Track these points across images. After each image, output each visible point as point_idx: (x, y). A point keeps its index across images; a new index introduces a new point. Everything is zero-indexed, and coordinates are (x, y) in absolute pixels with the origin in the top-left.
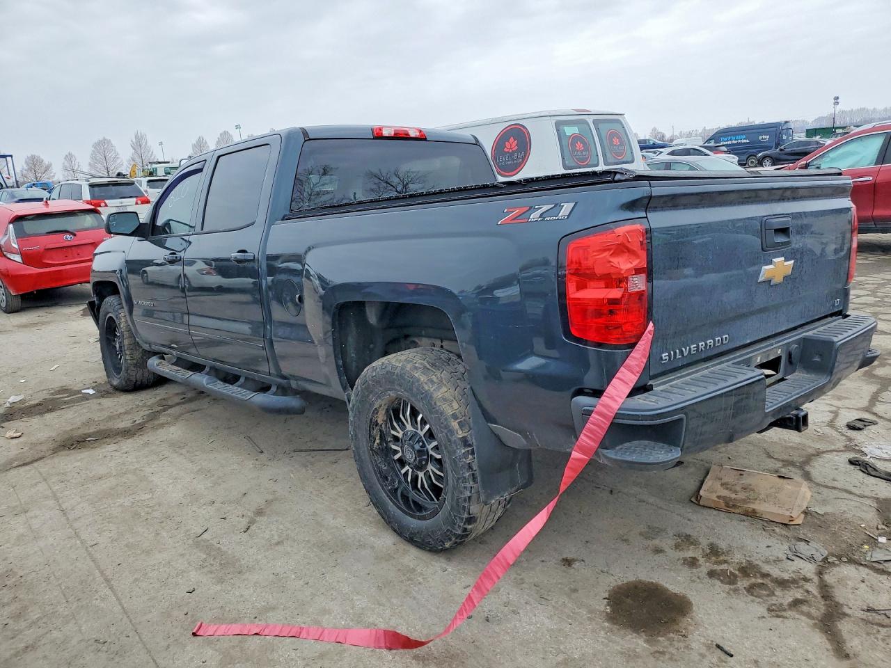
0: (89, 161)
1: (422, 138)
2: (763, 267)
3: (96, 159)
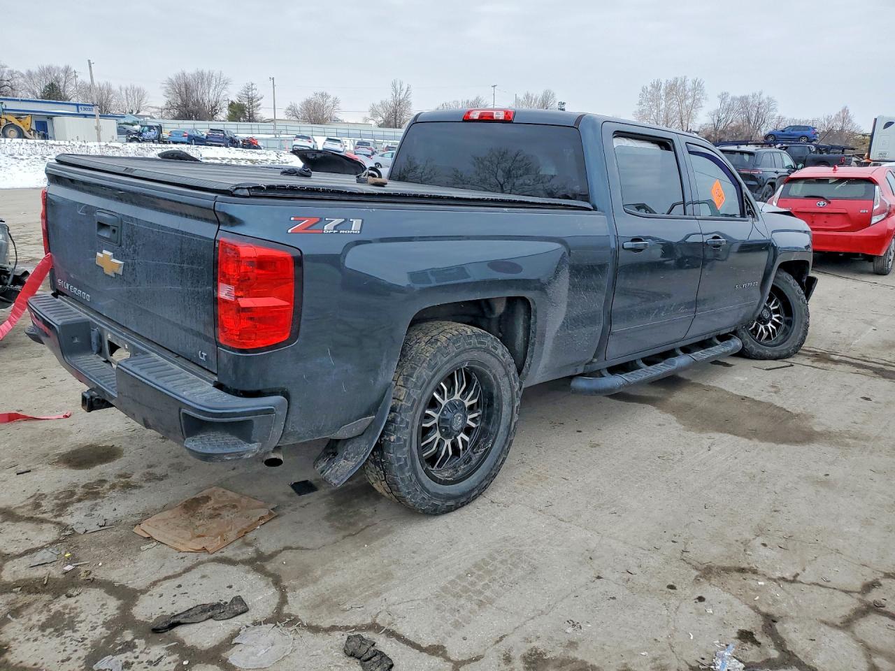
1: (507, 120)
2: (97, 253)
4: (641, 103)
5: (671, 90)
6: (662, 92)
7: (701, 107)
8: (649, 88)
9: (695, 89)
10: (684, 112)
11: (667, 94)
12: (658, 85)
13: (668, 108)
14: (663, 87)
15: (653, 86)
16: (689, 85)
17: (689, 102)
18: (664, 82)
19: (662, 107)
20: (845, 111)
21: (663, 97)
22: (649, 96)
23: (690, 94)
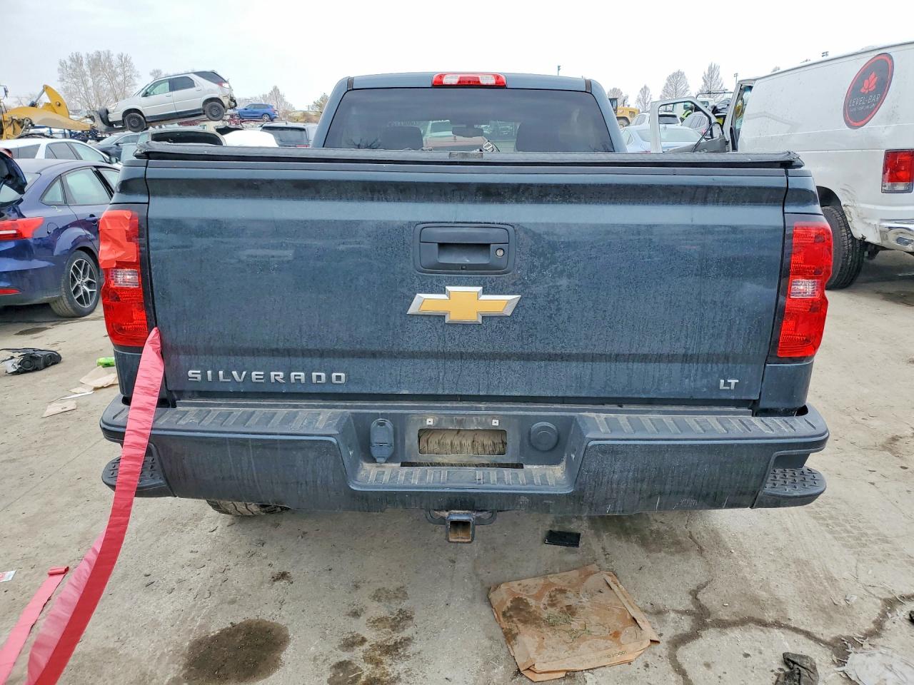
0: (661, 94)
1: (499, 85)
2: (418, 295)
3: (667, 93)
4: (62, 80)
5: (96, 65)
6: (85, 67)
7: (135, 85)
8: (69, 63)
9: (122, 65)
10: (118, 91)
11: (92, 70)
12: (78, 59)
13: (97, 87)
14: (85, 61)
15: (72, 60)
16: (115, 58)
17: (120, 79)
18: (84, 56)
19: (90, 83)
20: (276, 89)
21: (88, 73)
22: (70, 71)
23: (118, 70)
